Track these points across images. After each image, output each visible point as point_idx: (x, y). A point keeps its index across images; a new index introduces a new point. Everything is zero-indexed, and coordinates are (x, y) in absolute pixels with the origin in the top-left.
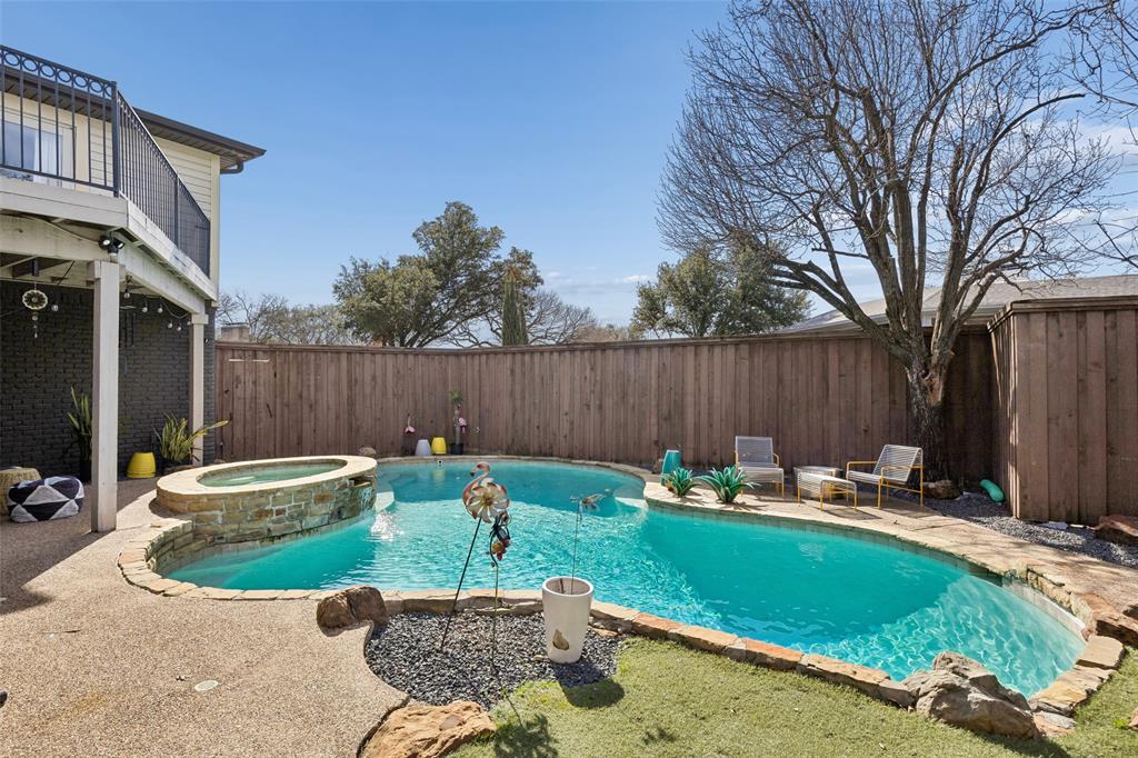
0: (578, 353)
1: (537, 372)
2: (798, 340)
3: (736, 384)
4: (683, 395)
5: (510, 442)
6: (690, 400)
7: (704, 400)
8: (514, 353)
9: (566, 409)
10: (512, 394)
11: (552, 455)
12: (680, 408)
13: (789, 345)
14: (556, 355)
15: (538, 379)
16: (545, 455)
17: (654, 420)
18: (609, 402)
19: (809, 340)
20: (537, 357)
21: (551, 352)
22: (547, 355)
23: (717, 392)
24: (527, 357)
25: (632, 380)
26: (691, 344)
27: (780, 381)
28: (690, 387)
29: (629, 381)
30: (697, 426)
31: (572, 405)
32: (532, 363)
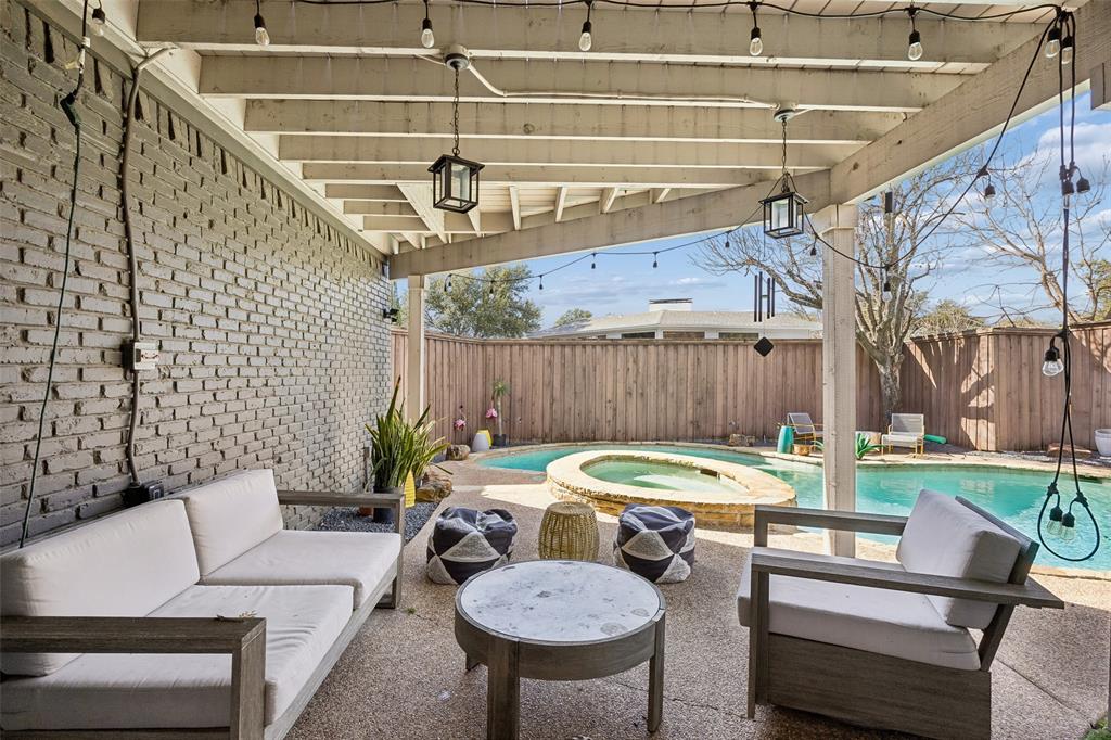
0: (621, 348)
1: (578, 362)
2: (797, 344)
3: (755, 375)
4: (715, 383)
5: (547, 430)
6: (719, 388)
7: (730, 389)
8: (552, 346)
9: (609, 397)
10: (551, 384)
11: (595, 440)
12: (710, 392)
13: (790, 347)
14: (598, 349)
15: (579, 371)
16: (587, 439)
17: (690, 404)
18: (651, 391)
19: (804, 344)
20: (579, 350)
21: (594, 346)
22: (589, 349)
23: (740, 381)
24: (567, 350)
25: (671, 371)
26: (720, 344)
27: (785, 373)
28: (720, 377)
29: (668, 372)
30: (725, 408)
31: (615, 393)
32: (574, 355)
